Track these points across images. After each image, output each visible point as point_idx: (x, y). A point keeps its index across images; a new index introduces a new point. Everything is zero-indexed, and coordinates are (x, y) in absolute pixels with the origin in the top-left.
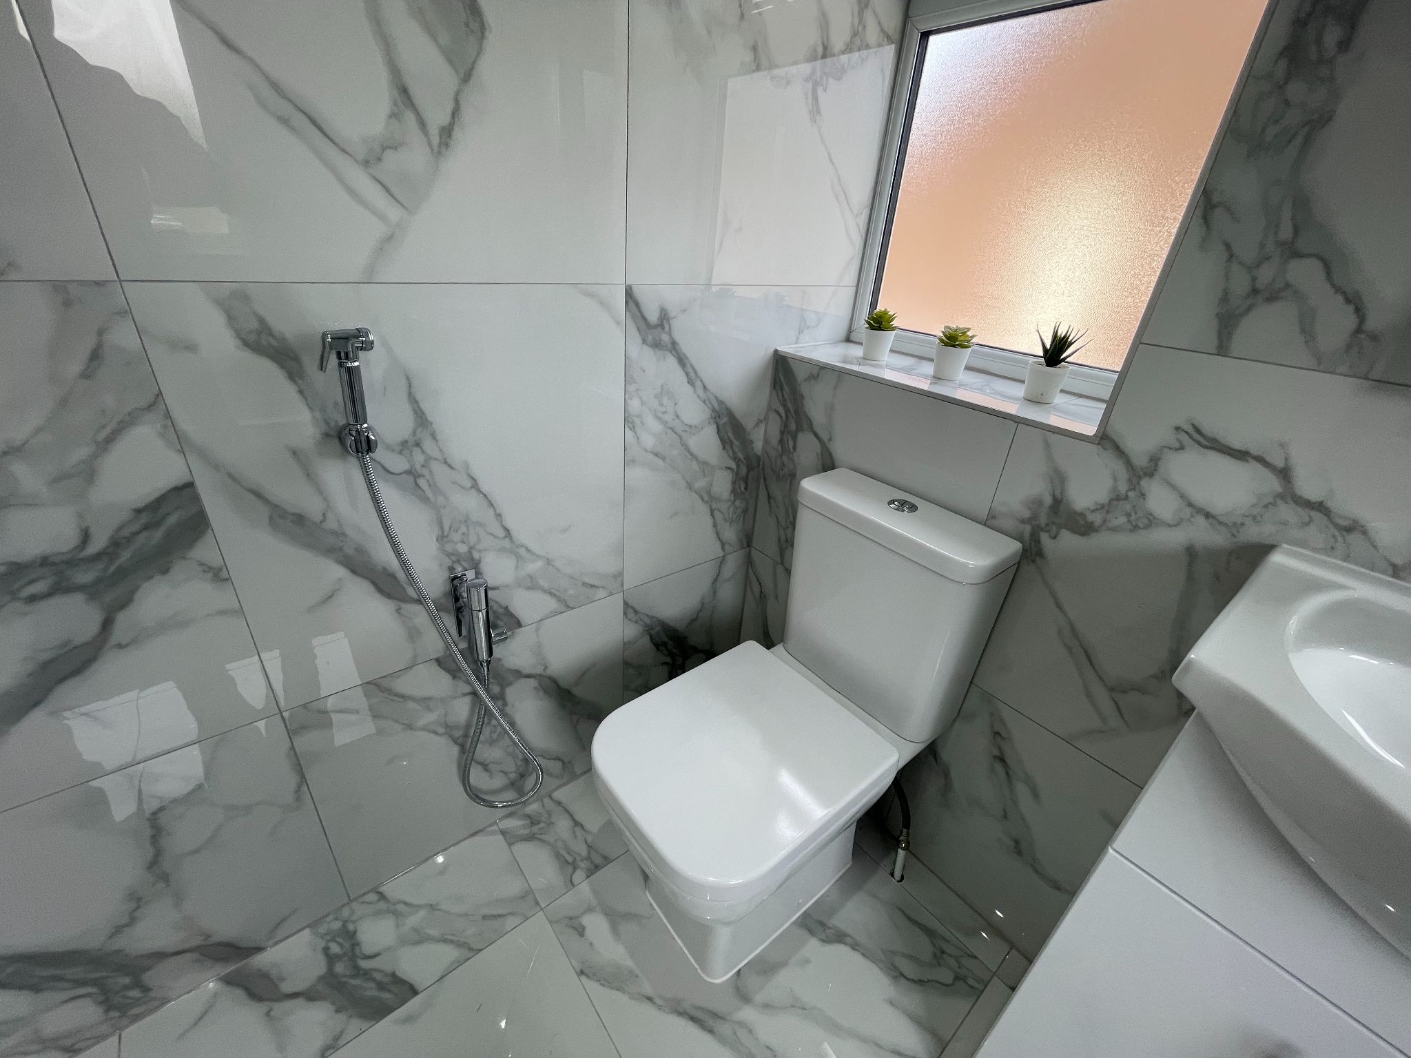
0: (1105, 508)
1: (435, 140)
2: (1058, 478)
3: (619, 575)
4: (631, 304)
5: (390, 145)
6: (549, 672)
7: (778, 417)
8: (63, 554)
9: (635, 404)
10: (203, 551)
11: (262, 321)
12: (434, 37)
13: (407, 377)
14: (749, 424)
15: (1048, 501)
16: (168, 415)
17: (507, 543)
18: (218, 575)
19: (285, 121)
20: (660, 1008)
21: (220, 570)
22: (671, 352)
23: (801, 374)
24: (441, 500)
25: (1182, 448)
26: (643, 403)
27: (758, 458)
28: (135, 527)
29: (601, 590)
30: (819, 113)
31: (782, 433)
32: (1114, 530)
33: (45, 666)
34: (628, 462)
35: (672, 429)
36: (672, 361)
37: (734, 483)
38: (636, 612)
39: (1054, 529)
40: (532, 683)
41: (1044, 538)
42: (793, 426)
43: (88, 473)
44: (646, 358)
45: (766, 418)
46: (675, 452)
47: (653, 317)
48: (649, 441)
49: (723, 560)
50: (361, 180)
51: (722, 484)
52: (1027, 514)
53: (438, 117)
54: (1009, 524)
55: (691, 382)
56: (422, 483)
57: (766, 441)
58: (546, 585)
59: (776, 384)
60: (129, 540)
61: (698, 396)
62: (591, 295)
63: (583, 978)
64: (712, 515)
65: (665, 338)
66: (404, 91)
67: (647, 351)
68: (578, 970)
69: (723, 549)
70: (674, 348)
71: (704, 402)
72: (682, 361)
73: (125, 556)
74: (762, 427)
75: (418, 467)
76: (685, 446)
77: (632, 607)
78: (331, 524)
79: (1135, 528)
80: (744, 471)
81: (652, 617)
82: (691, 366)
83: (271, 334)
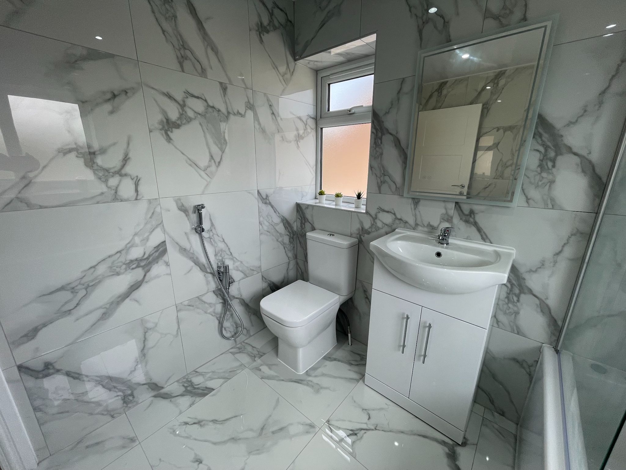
0: (370, 227)
1: (217, 165)
2: (361, 223)
3: (260, 267)
4: (259, 194)
5: (209, 166)
6: (242, 297)
7: (299, 219)
8: (140, 258)
9: (261, 219)
10: (165, 258)
11: (182, 204)
12: (217, 145)
13: (210, 214)
14: (291, 222)
15: (361, 228)
16: (163, 226)
17: (231, 257)
18: (167, 264)
19: (191, 165)
20: (286, 381)
21: (168, 263)
22: (269, 204)
23: (303, 208)
24: (216, 245)
25: (379, 212)
26: (263, 218)
27: (295, 232)
28: (153, 252)
29: (255, 272)
30: (299, 147)
31: (301, 224)
32: (374, 232)
33: (132, 286)
34: (261, 234)
35: (271, 224)
36: (270, 207)
37: (290, 239)
38: (265, 279)
39: (363, 234)
40: (238, 300)
41: (362, 237)
42: (303, 221)
43: (147, 239)
44: (263, 207)
45: (296, 220)
46: (273, 231)
47: (264, 197)
48: (265, 228)
49: (289, 263)
50: (203, 173)
51: (286, 240)
52: (357, 232)
53: (217, 160)
54: (354, 235)
55: (275, 212)
56: (212, 240)
57: (297, 227)
58: (241, 269)
59: (298, 211)
60: (152, 255)
61: (277, 216)
62: (250, 193)
63: (263, 379)
64: (284, 249)
65: (268, 201)
66: (212, 156)
67: (264, 205)
68: (261, 378)
69: (289, 259)
70: (270, 204)
71: (279, 217)
72: (272, 207)
73: (151, 259)
74: (296, 223)
75: (211, 236)
76: (275, 229)
77: (264, 277)
78: (191, 251)
79: (377, 231)
80: (292, 235)
81: (270, 281)
82: (275, 207)
83: (184, 207)
